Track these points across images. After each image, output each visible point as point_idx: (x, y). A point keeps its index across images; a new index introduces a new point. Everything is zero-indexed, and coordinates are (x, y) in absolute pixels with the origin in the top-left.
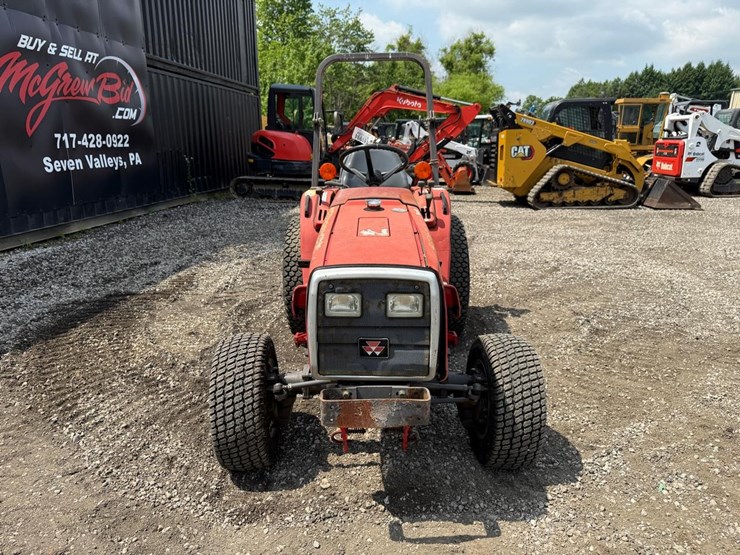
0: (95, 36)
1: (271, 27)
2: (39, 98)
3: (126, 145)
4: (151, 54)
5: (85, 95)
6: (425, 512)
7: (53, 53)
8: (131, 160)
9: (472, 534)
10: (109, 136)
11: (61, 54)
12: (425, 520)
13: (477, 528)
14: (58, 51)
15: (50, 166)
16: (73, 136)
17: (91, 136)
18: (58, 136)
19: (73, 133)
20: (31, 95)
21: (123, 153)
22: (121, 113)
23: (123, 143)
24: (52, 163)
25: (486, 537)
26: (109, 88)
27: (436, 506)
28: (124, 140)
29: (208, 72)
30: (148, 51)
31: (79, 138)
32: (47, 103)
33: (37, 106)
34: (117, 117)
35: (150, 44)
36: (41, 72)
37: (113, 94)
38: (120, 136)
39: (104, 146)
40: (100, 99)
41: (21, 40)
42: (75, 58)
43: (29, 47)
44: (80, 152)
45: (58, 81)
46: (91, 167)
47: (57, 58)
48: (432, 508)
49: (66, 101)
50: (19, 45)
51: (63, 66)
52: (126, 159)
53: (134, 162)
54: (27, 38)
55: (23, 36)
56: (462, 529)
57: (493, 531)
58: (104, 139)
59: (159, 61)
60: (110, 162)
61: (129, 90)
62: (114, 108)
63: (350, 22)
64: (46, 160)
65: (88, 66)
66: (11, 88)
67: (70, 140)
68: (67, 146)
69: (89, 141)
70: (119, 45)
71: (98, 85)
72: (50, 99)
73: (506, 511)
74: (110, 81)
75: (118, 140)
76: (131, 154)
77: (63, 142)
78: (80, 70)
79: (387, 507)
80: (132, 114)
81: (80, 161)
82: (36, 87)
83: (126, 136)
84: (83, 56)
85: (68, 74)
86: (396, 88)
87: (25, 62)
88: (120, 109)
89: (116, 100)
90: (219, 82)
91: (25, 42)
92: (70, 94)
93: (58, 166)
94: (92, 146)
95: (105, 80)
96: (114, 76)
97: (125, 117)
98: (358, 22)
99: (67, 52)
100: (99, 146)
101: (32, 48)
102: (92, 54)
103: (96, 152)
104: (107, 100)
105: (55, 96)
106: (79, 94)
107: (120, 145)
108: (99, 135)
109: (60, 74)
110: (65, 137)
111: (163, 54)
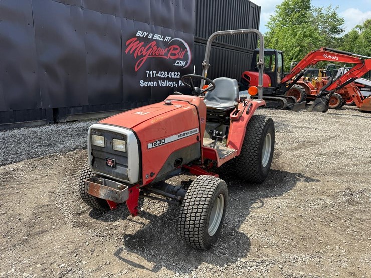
0: (171, 30)
1: (286, 20)
2: (142, 56)
3: (179, 77)
4: (197, 36)
5: (162, 55)
6: (137, 250)
7: (151, 37)
8: (180, 83)
9: (146, 267)
10: (171, 72)
11: (154, 38)
12: (135, 253)
13: (151, 266)
14: (153, 36)
15: (143, 83)
16: (155, 72)
17: (163, 72)
18: (148, 72)
19: (154, 70)
20: (139, 55)
21: (177, 80)
22: (178, 63)
23: (177, 76)
24: (144, 83)
25: (151, 271)
26: (174, 52)
27: (144, 249)
28: (178, 75)
29: (227, 44)
30: (196, 35)
31: (157, 73)
32: (145, 58)
33: (141, 59)
34: (176, 64)
35: (198, 32)
36: (144, 45)
37: (175, 54)
38: (176, 73)
39: (168, 77)
40: (169, 57)
41: (138, 33)
42: (160, 39)
43: (141, 36)
44: (157, 79)
45: (151, 49)
46: (161, 85)
47: (152, 40)
48: (141, 249)
49: (154, 57)
50: (137, 35)
51: (155, 43)
52: (178, 83)
53: (181, 84)
54: (140, 32)
55: (139, 31)
56: (145, 263)
57: (156, 269)
58: (168, 74)
59: (201, 39)
60: (170, 84)
61: (184, 52)
62: (175, 61)
63: (330, 14)
64: (142, 81)
65: (165, 43)
66: (131, 52)
67: (153, 74)
68: (151, 76)
69: (162, 74)
70: (182, 33)
71: (169, 51)
72: (147, 56)
73: (171, 265)
74: (175, 49)
75: (175, 75)
76: (180, 81)
77: (150, 74)
78: (161, 44)
79: (125, 242)
80: (183, 63)
81: (156, 82)
82: (142, 51)
83: (179, 73)
84: (164, 38)
85: (156, 46)
86: (324, 49)
87: (138, 41)
88: (178, 61)
89: (177, 57)
90: (233, 48)
91: (139, 33)
92: (155, 55)
93: (146, 84)
94: (163, 76)
95: (173, 49)
96: (177, 46)
97: (179, 65)
98: (335, 13)
99: (157, 37)
100: (166, 77)
101: (142, 36)
102: (168, 37)
103: (164, 79)
104: (172, 57)
105: (149, 55)
106: (160, 55)
107: (176, 77)
108: (166, 72)
109: (152, 46)
110: (151, 72)
111: (204, 36)
